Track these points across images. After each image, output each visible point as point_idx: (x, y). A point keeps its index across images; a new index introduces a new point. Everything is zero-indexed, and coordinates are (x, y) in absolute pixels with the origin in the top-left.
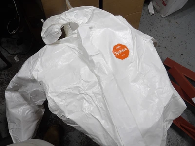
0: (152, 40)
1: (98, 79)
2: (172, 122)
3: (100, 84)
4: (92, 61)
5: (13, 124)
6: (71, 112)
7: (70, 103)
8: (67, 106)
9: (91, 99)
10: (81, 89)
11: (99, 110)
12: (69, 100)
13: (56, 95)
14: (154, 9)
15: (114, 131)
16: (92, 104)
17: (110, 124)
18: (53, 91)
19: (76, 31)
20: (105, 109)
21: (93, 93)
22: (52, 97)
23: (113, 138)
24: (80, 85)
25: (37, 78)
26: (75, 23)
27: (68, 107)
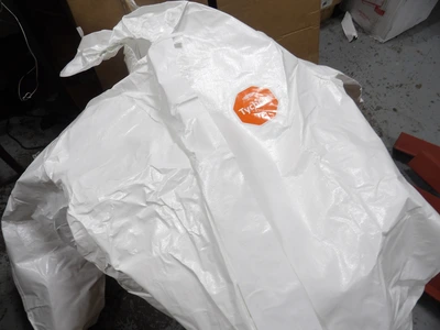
0: (338, 77)
1: (191, 162)
2: (421, 291)
3: (196, 174)
4: (177, 119)
5: (30, 297)
6: (125, 254)
7: (123, 229)
8: (114, 237)
9: (174, 216)
10: (148, 191)
11: (194, 243)
12: (118, 223)
13: (87, 211)
14: (358, 27)
15: (234, 302)
16: (175, 228)
17: (222, 280)
18: (80, 200)
19: (144, 59)
20: (208, 240)
21: (180, 200)
22: (78, 217)
23: (234, 324)
24: (147, 181)
25: (53, 175)
26: (141, 39)
27: (118, 240)
